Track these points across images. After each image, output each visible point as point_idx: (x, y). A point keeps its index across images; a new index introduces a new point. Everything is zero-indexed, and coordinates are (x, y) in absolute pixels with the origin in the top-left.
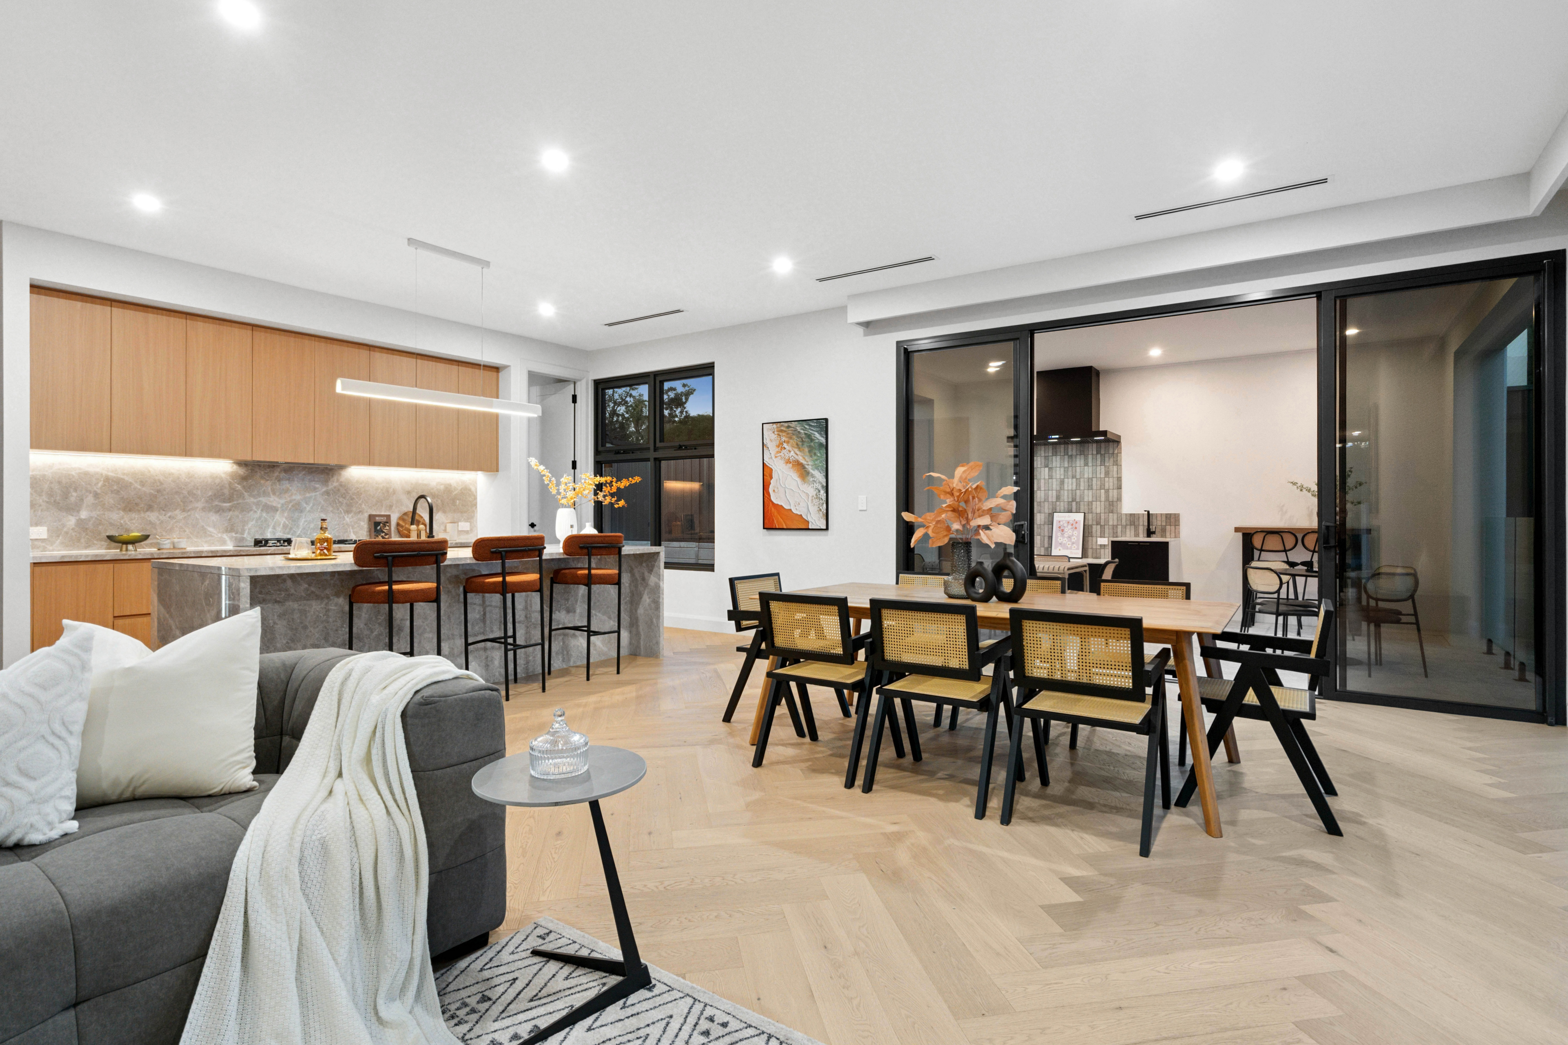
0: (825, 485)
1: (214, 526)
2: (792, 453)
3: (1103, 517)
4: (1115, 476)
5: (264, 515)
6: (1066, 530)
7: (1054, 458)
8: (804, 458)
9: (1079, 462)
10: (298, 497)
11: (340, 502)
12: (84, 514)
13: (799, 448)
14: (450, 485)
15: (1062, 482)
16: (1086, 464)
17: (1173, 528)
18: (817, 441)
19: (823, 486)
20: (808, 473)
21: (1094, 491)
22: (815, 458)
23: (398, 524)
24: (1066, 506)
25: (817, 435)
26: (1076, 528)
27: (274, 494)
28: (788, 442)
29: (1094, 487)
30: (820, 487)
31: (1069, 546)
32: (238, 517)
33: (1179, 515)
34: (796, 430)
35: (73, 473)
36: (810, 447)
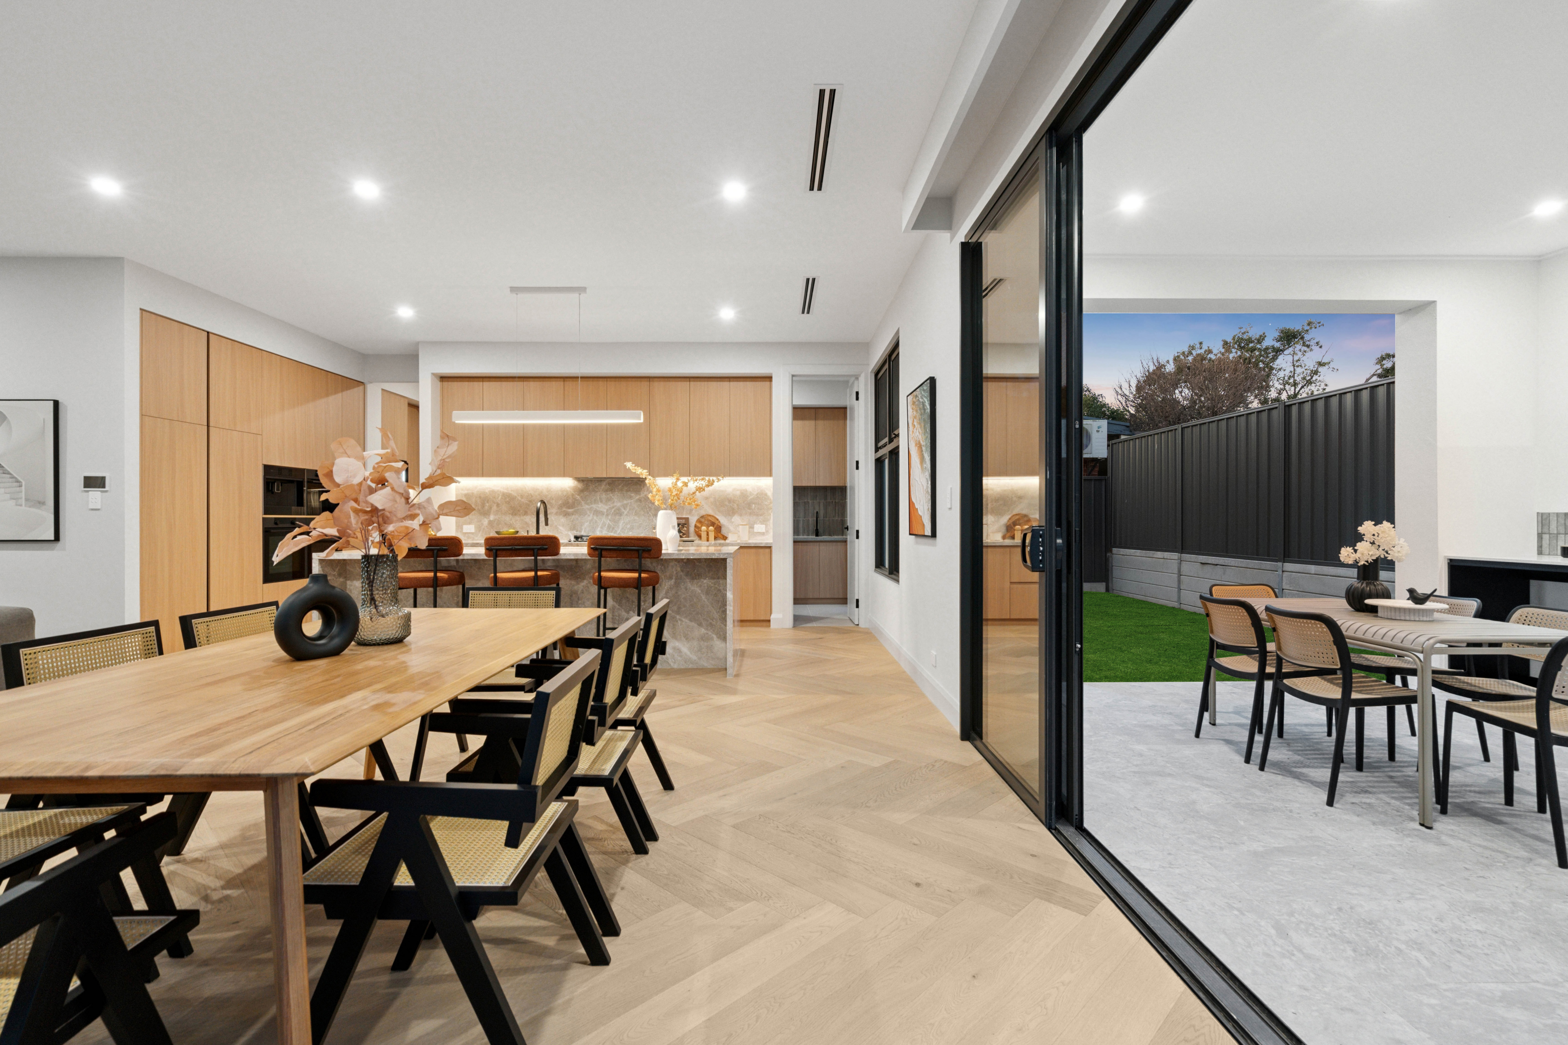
0: (931, 472)
1: (563, 526)
2: (919, 434)
5: (595, 518)
8: (922, 437)
10: (618, 504)
11: (649, 507)
12: (492, 517)
13: (920, 424)
14: (746, 491)
18: (927, 411)
20: (923, 457)
22: (926, 435)
23: (696, 526)
25: (927, 403)
27: (601, 502)
28: (916, 418)
30: (928, 476)
32: (577, 519)
34: (919, 399)
35: (487, 491)
36: (924, 420)
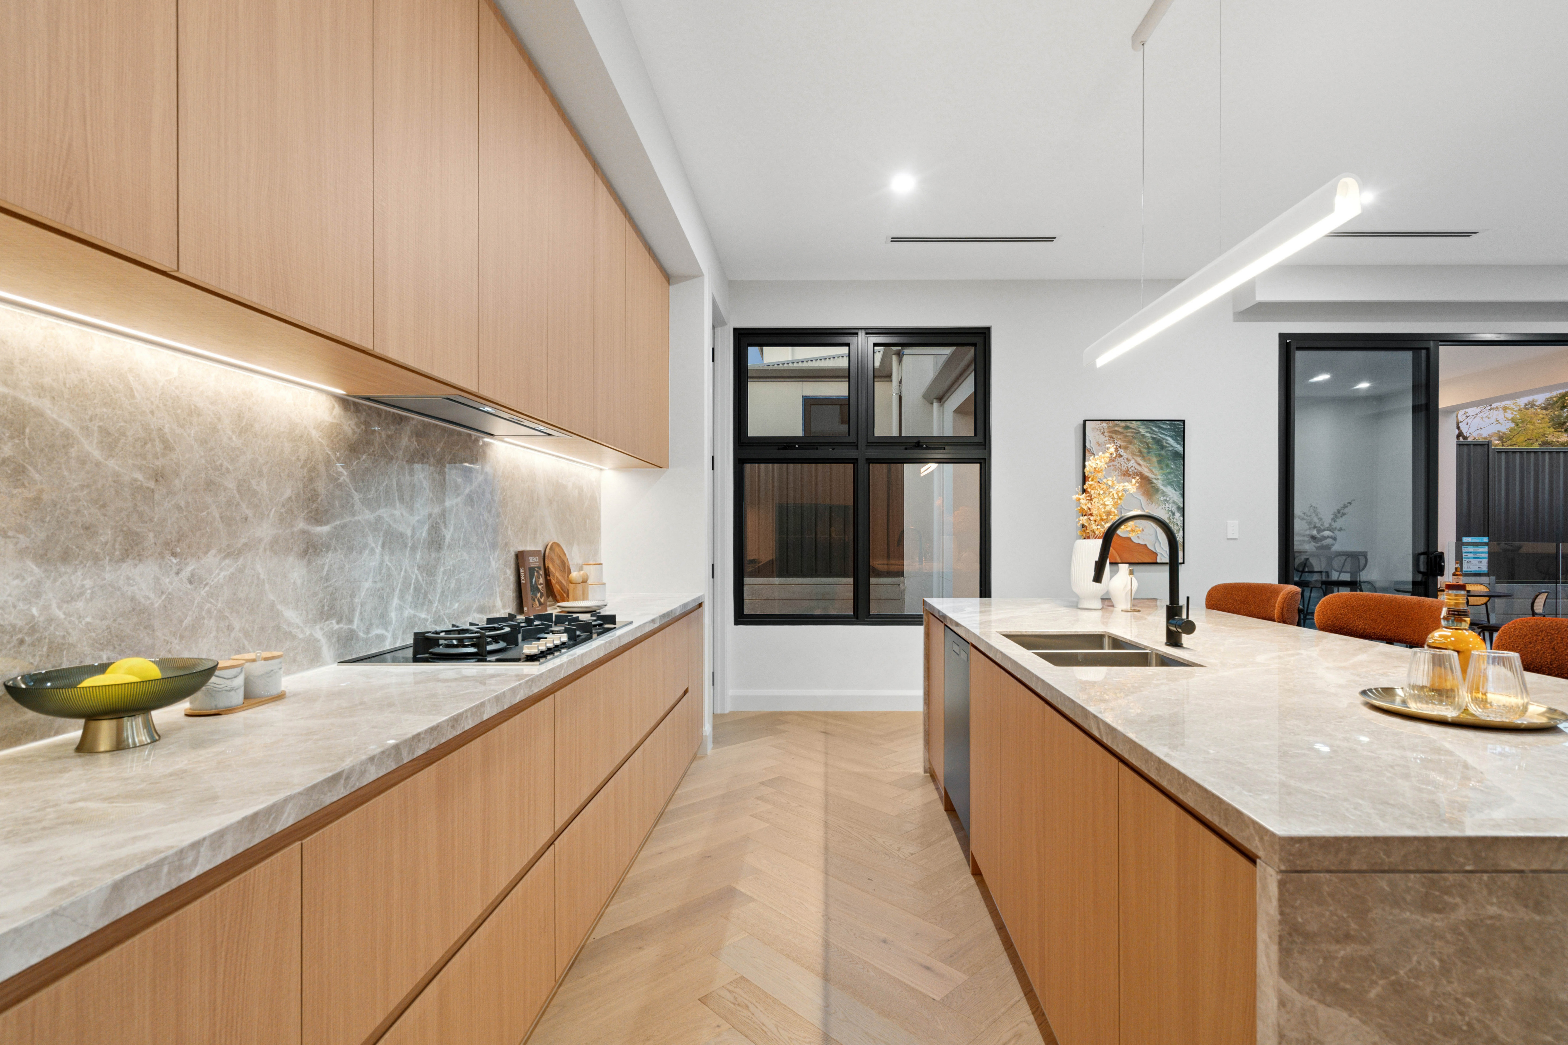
0: (1182, 506)
2: (1132, 463)
5: (386, 558)
8: (1151, 471)
10: (434, 506)
11: (484, 522)
13: (1143, 457)
14: (583, 489)
18: (1170, 448)
19: (1178, 508)
20: (1157, 490)
22: (1168, 470)
25: (1171, 441)
27: (401, 498)
28: (1126, 448)
30: (1174, 509)
34: (1139, 432)
36: (1160, 455)
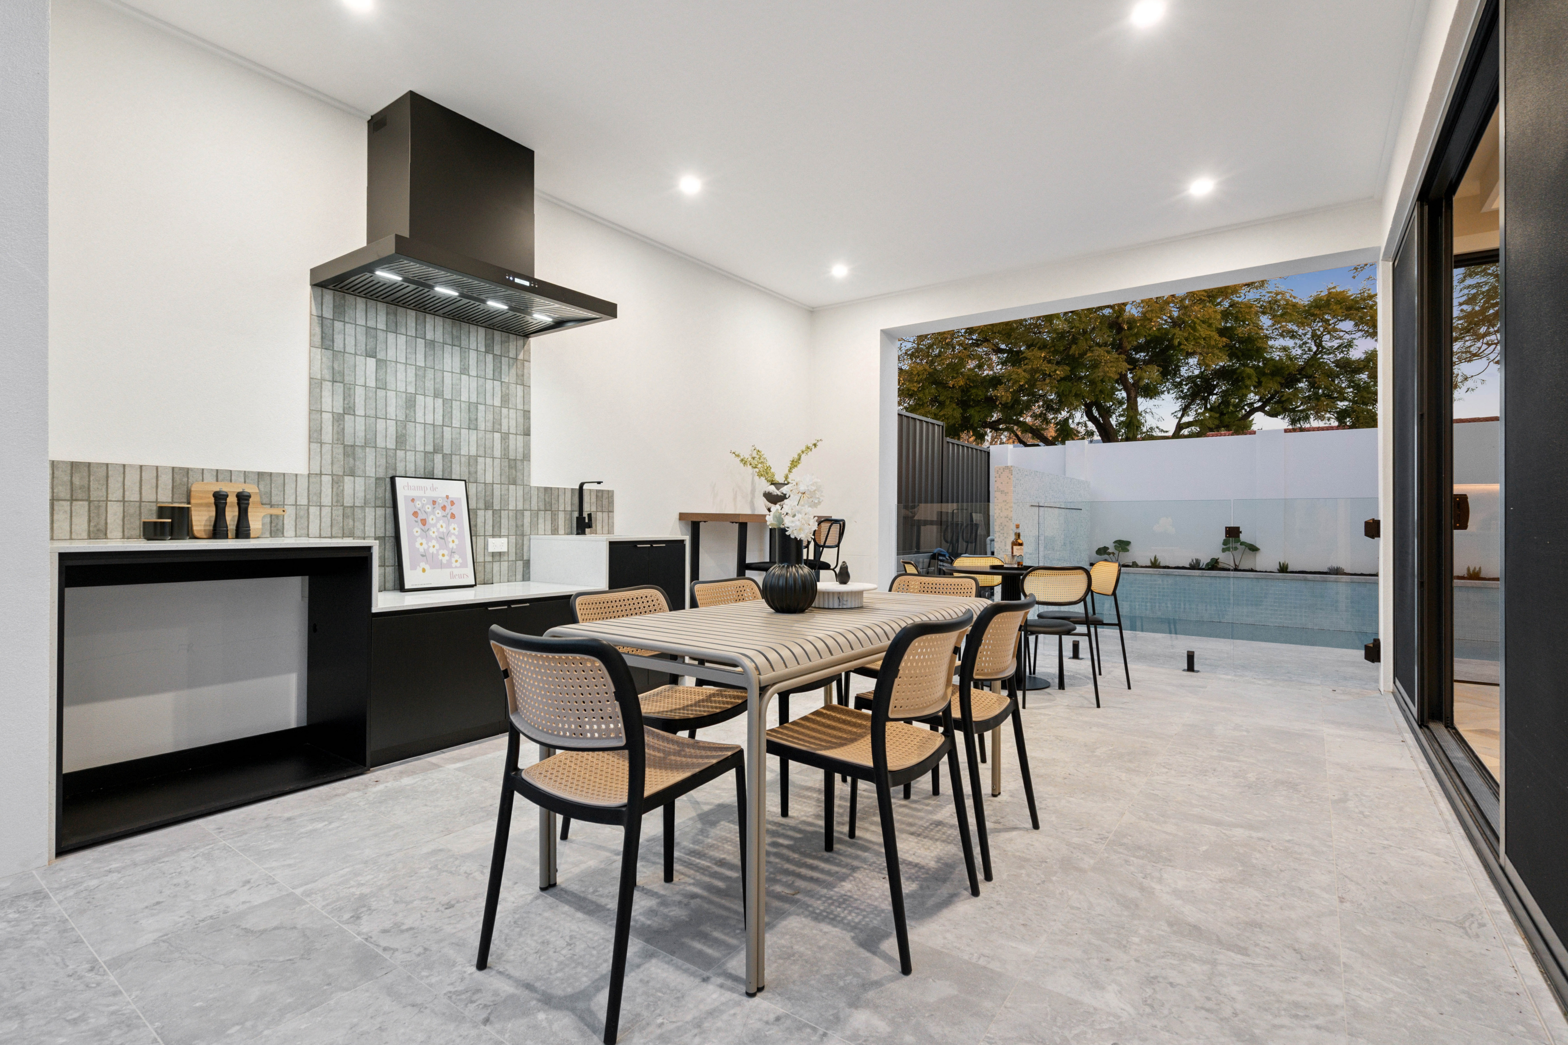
3: (497, 493)
4: (520, 407)
6: (431, 520)
7: (391, 337)
9: (450, 360)
15: (410, 403)
16: (464, 370)
17: (605, 514)
21: (481, 434)
24: (421, 463)
26: (453, 516)
29: (482, 426)
31: (445, 560)
33: (613, 491)
